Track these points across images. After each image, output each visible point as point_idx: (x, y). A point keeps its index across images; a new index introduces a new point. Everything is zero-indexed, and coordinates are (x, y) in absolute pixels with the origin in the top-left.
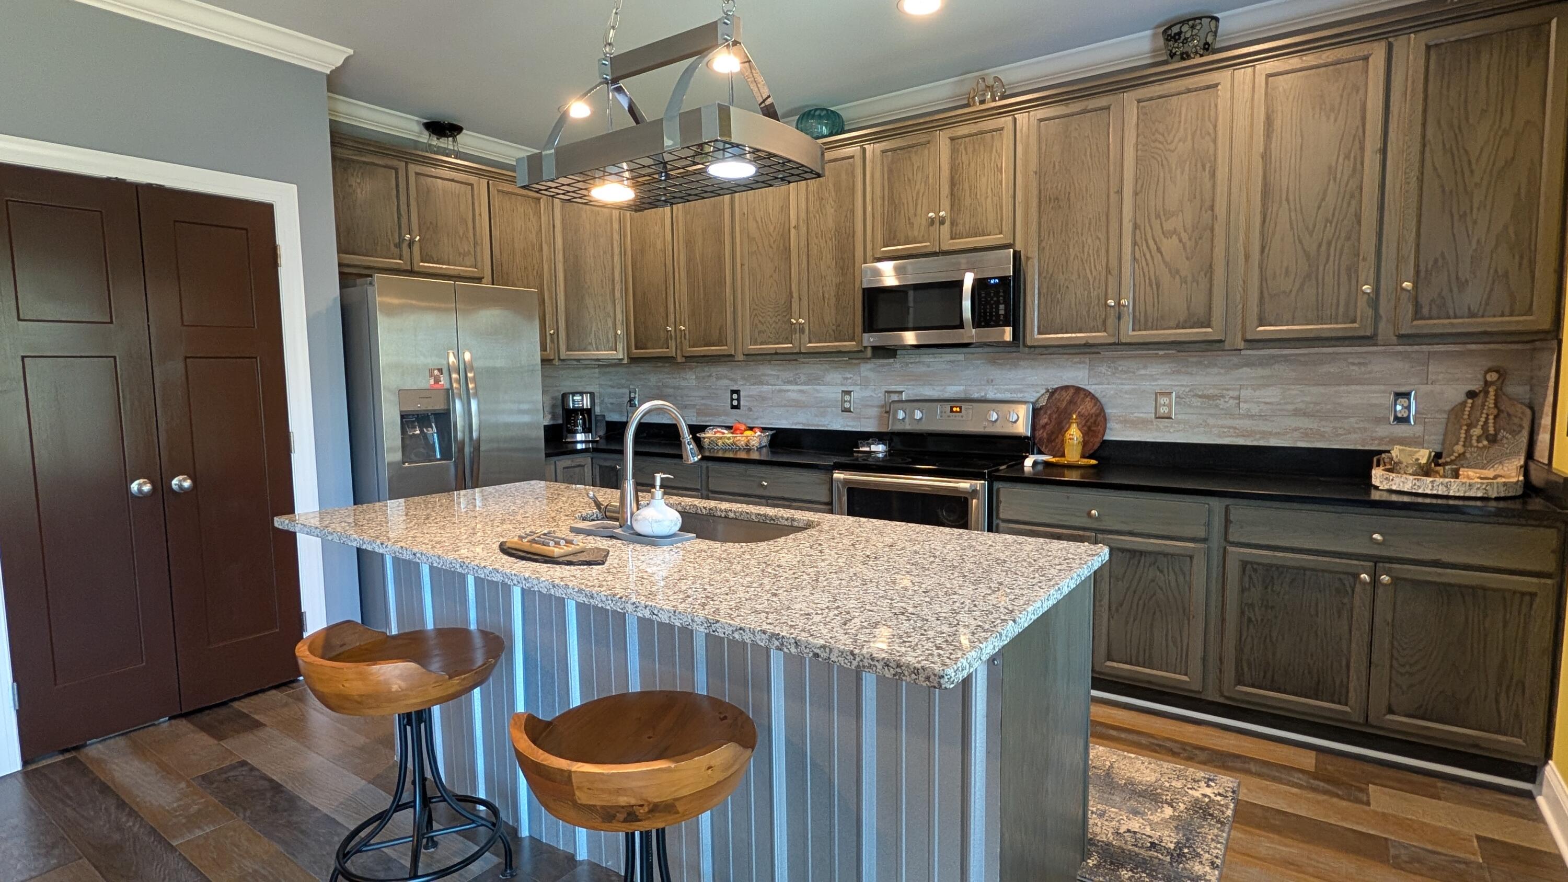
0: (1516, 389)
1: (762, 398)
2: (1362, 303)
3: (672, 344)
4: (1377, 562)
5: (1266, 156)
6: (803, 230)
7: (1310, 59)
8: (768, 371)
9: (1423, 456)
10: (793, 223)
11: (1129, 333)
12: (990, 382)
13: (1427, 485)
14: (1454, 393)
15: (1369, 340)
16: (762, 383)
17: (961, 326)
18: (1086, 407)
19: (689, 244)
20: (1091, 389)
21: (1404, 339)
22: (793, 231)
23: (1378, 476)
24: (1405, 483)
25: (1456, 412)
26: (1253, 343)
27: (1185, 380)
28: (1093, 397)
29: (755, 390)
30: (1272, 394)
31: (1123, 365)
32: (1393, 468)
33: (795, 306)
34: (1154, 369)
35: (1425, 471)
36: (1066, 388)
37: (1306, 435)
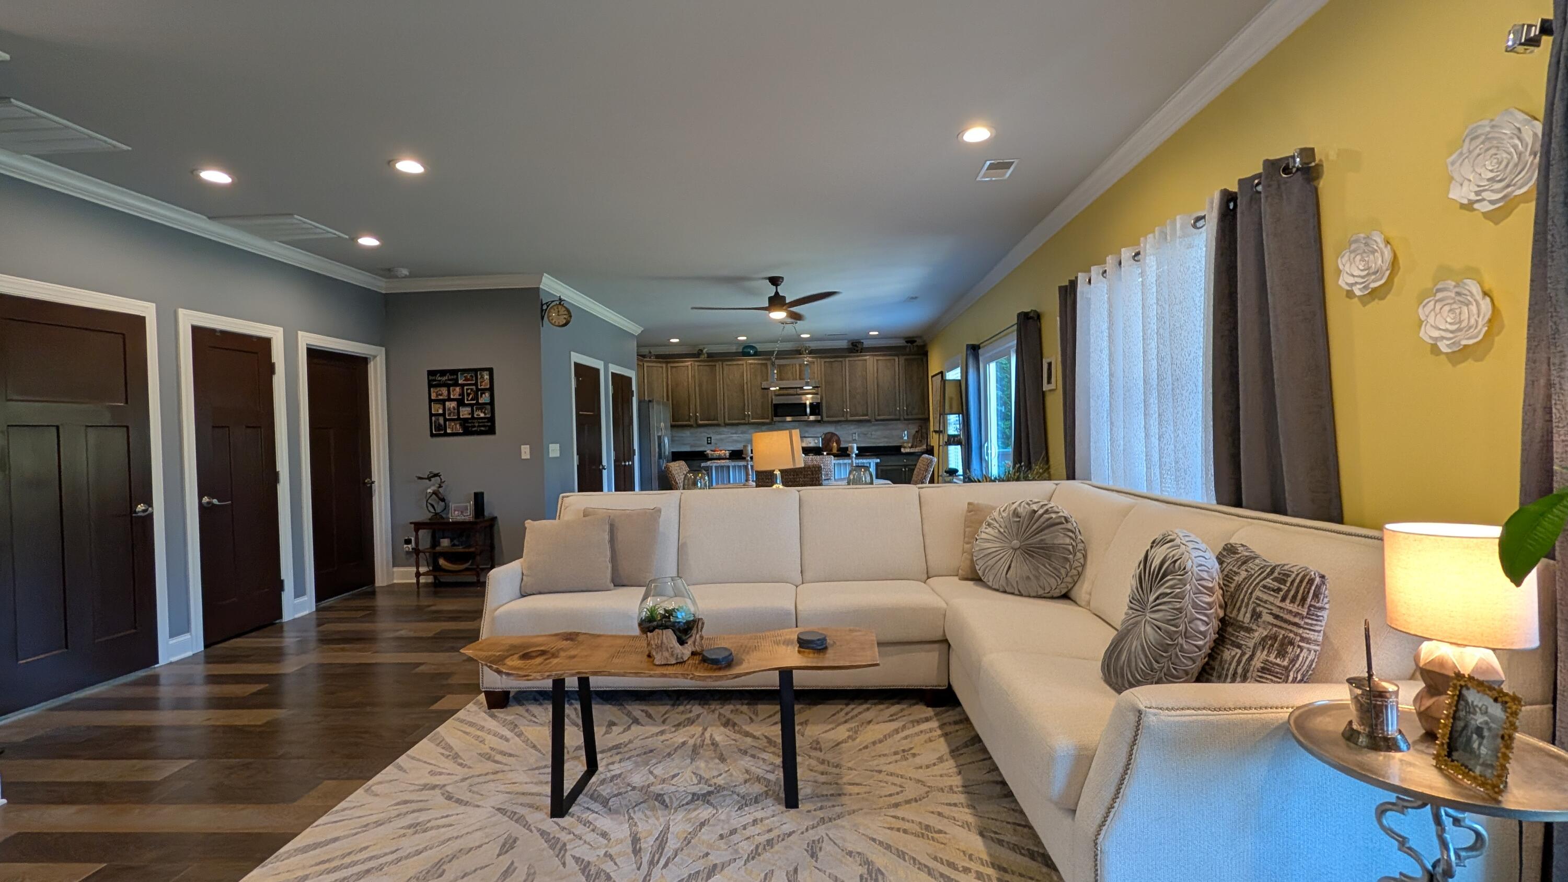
0: (924, 431)
1: (722, 440)
2: (897, 412)
3: (692, 420)
4: (905, 466)
5: (877, 378)
6: (749, 384)
7: (884, 358)
8: (725, 430)
9: (910, 445)
10: (745, 381)
11: (850, 418)
12: (807, 432)
13: (912, 450)
14: (913, 432)
15: (899, 420)
16: (721, 434)
17: (806, 415)
18: (835, 438)
19: (700, 385)
20: (837, 433)
21: (905, 420)
22: (745, 386)
23: (903, 450)
24: (908, 450)
25: (914, 435)
26: (877, 420)
27: (859, 430)
28: (837, 435)
29: (718, 437)
30: (879, 433)
31: (844, 426)
32: (905, 447)
33: (746, 407)
34: (852, 427)
35: (912, 447)
36: (829, 433)
37: (887, 442)
